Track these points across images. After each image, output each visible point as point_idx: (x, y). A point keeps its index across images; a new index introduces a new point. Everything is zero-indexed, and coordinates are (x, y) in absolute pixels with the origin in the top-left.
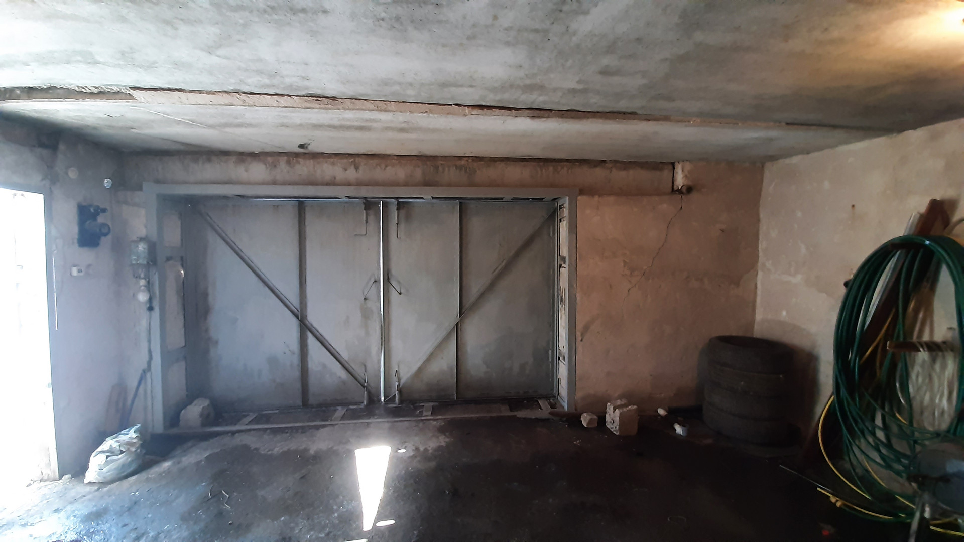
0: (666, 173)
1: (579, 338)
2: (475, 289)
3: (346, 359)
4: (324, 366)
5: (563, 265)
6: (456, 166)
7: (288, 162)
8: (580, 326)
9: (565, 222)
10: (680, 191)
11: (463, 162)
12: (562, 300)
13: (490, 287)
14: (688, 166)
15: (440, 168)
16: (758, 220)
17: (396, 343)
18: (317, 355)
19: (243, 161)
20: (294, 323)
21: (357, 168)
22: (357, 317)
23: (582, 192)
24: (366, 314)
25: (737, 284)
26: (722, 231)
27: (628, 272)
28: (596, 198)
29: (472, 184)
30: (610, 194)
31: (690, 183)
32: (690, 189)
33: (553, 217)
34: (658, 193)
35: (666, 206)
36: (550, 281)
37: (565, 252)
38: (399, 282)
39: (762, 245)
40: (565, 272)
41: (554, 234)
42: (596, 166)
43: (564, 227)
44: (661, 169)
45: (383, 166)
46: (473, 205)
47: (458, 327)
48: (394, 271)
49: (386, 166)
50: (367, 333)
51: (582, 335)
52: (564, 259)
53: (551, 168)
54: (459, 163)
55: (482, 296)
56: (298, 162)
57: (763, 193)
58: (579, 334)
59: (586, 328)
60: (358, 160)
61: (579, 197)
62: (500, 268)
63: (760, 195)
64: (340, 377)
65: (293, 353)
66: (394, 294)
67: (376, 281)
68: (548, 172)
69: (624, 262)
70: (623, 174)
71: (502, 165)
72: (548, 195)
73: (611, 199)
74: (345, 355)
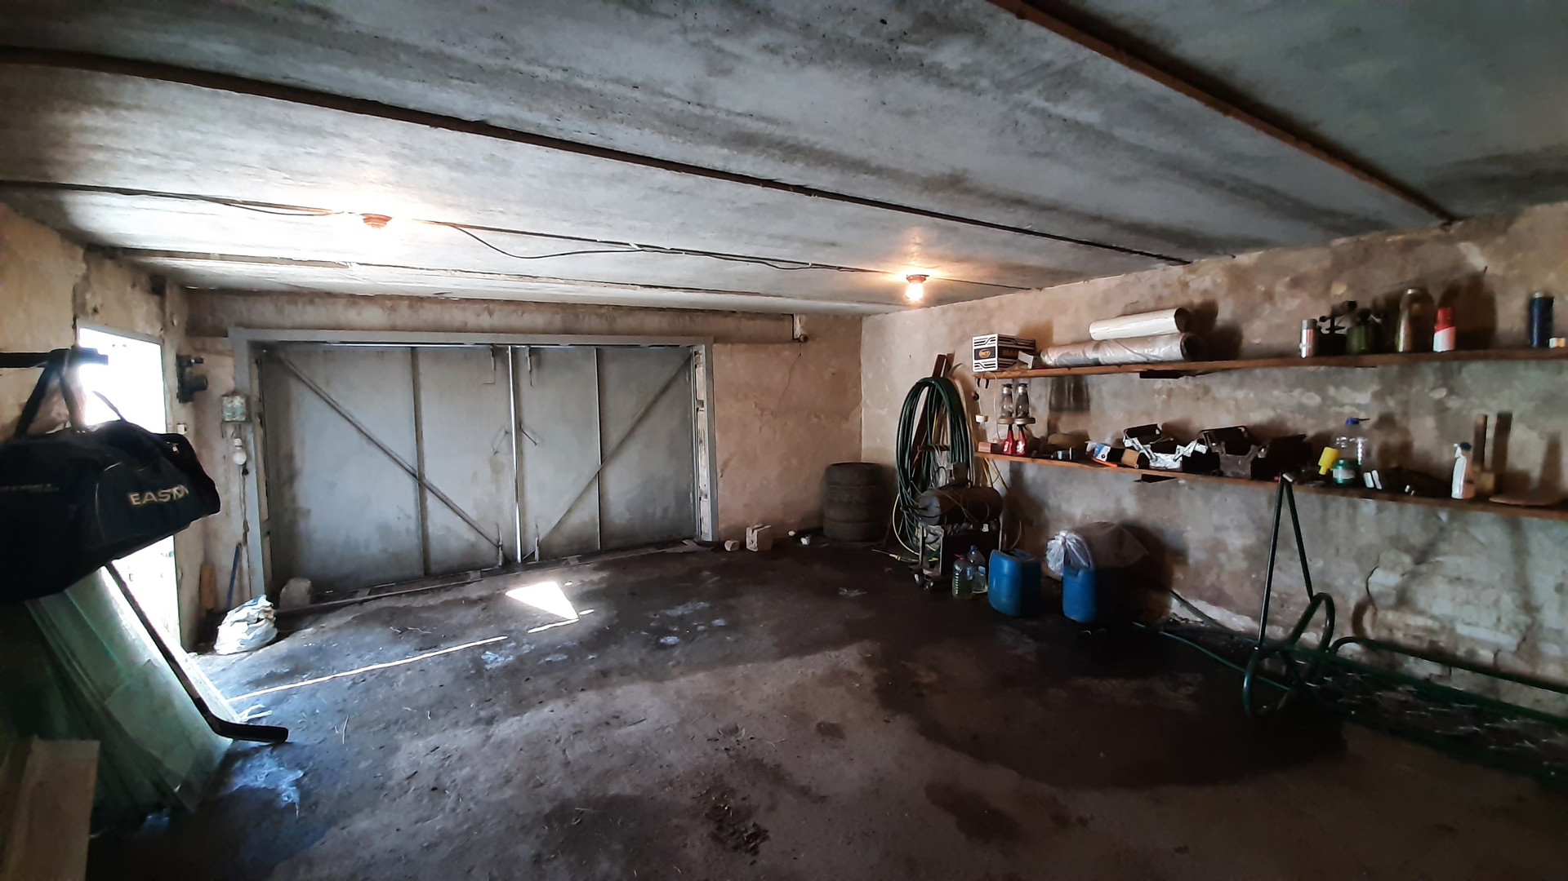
0: (787, 324)
1: (719, 475)
2: (614, 437)
3: (474, 519)
4: (448, 529)
5: (700, 409)
6: (596, 314)
7: (411, 306)
8: (719, 463)
9: (701, 368)
10: (798, 340)
11: (603, 311)
12: (701, 442)
13: (631, 433)
14: (804, 317)
15: (581, 316)
16: (860, 364)
17: (531, 496)
18: (439, 518)
19: (355, 304)
20: (409, 484)
21: (491, 314)
22: (486, 471)
23: (716, 341)
24: (496, 469)
25: (847, 419)
26: (833, 374)
27: (759, 413)
28: (729, 346)
29: (611, 333)
30: (742, 341)
31: (805, 333)
32: (806, 339)
33: (688, 362)
34: (780, 341)
35: (787, 353)
36: (688, 424)
37: (702, 395)
38: (533, 432)
39: (863, 386)
40: (703, 415)
41: (690, 379)
42: (727, 316)
43: (700, 373)
44: (782, 320)
45: (520, 313)
46: (608, 351)
47: (599, 476)
48: (527, 421)
49: (523, 313)
50: (499, 490)
51: (722, 471)
52: (702, 403)
53: (687, 318)
54: (598, 311)
55: (622, 443)
56: (422, 307)
57: (862, 342)
58: (718, 470)
59: (725, 464)
60: (491, 306)
61: (714, 345)
62: (640, 412)
63: (860, 344)
64: (468, 540)
65: (409, 518)
66: (528, 444)
67: (508, 433)
68: (685, 322)
69: (755, 403)
70: (752, 323)
71: (641, 314)
72: (683, 342)
73: (743, 346)
74: (472, 514)
